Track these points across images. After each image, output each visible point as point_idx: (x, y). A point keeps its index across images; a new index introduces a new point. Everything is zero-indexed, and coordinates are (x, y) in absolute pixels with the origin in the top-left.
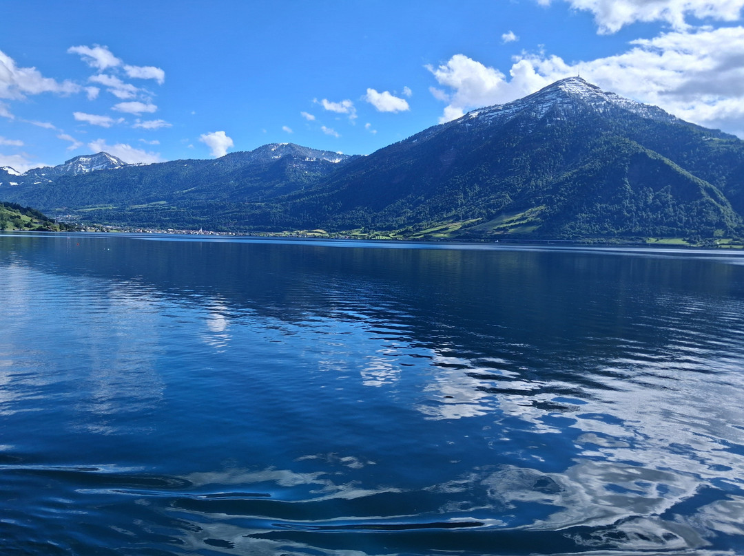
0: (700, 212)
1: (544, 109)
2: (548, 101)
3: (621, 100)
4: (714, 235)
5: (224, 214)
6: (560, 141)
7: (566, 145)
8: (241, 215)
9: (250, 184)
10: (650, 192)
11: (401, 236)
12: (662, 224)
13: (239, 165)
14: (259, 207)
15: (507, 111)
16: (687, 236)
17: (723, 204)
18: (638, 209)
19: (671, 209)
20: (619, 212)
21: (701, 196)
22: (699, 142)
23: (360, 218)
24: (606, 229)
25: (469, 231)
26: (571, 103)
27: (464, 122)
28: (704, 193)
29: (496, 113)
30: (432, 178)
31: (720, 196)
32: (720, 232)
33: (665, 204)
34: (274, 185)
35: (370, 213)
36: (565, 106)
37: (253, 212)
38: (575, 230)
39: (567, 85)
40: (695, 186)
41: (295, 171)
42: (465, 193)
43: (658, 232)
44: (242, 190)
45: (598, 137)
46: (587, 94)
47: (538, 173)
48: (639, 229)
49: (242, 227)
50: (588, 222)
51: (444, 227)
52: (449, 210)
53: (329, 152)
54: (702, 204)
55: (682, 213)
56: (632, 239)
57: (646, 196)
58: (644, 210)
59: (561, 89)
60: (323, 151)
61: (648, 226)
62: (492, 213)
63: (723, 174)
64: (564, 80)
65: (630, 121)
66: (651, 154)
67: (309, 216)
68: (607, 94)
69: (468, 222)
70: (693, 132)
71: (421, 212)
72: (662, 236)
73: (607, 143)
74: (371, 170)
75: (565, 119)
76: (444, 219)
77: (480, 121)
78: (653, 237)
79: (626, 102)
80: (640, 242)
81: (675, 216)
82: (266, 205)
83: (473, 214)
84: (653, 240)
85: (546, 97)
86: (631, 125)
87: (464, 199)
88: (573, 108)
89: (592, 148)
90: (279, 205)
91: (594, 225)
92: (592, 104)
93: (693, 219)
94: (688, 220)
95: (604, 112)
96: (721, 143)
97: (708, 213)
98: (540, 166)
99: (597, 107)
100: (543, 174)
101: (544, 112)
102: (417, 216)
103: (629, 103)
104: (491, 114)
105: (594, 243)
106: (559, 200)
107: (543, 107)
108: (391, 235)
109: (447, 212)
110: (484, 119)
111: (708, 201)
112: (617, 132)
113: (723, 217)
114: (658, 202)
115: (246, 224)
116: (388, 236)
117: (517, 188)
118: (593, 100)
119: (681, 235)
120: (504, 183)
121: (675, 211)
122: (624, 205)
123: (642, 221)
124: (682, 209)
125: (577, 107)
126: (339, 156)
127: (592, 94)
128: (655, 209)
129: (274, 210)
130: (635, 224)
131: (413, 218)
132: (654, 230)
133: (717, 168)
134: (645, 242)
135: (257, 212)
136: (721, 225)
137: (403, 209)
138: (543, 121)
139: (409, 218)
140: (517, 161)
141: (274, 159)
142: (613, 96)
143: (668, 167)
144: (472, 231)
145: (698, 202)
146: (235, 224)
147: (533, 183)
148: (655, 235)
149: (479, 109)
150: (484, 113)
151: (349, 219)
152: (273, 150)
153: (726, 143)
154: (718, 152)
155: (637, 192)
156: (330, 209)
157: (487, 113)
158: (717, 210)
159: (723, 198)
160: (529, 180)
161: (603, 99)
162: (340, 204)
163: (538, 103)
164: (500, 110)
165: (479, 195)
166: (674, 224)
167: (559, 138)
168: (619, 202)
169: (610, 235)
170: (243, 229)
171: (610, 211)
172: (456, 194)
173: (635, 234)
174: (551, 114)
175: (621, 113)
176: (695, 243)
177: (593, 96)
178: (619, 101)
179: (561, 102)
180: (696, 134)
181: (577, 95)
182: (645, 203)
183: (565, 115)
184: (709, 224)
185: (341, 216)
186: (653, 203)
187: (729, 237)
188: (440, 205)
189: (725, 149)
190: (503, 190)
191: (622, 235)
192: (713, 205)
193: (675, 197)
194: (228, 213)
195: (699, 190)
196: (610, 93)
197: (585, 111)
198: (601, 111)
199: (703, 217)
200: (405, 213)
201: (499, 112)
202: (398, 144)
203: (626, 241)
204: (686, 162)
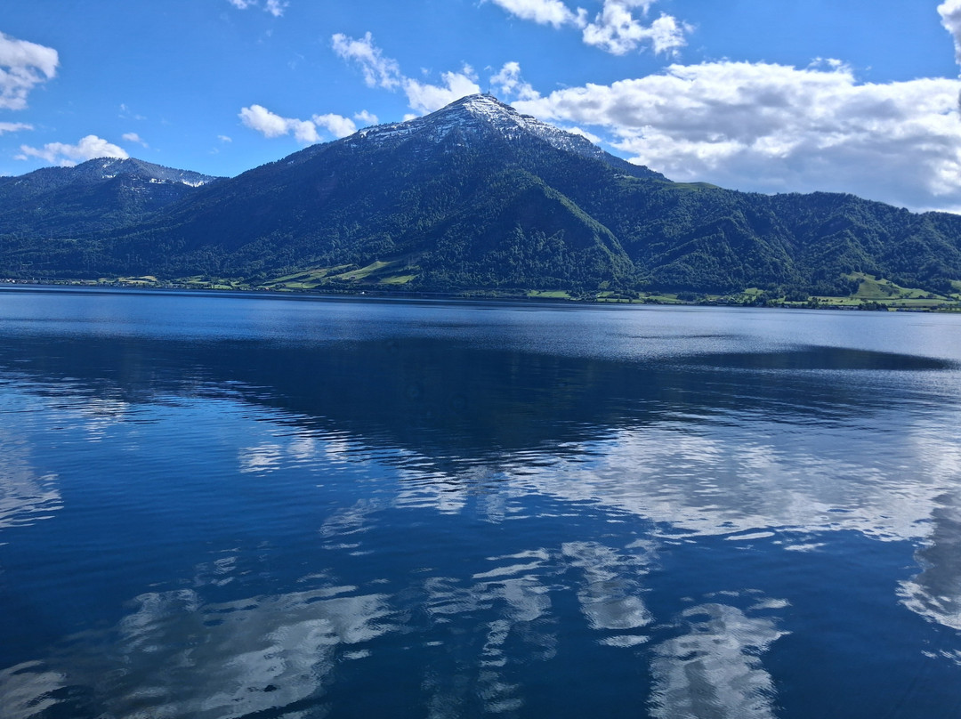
0: (588, 262)
1: (444, 131)
2: (449, 122)
3: (540, 126)
4: (599, 287)
5: (14, 254)
6: (458, 172)
7: (465, 178)
8: (39, 257)
9: (64, 213)
10: (542, 237)
11: (247, 285)
12: (548, 274)
13: (53, 186)
14: (69, 245)
15: (403, 131)
16: (570, 288)
17: (617, 252)
18: (526, 256)
19: (560, 258)
20: (505, 260)
21: (594, 243)
22: (609, 181)
23: (206, 261)
24: (488, 280)
25: (333, 280)
26: (476, 126)
27: (350, 142)
28: (597, 239)
29: (388, 133)
30: (304, 211)
31: (615, 243)
32: (605, 284)
33: (555, 251)
34: (100, 215)
35: (220, 254)
36: (469, 129)
37: (58, 251)
38: (454, 280)
39: (473, 103)
40: (588, 232)
41: (133, 197)
42: (342, 232)
43: (542, 284)
44: (53, 220)
45: (501, 170)
46: (497, 116)
47: (427, 210)
48: (523, 279)
49: (39, 272)
50: (469, 271)
51: (305, 274)
52: (319, 253)
53: (190, 172)
54: (593, 251)
55: (572, 261)
56: (512, 292)
57: (537, 242)
58: (533, 258)
59: (465, 108)
60: (181, 171)
61: (532, 277)
62: (366, 258)
63: (627, 218)
64: (471, 97)
65: (542, 152)
66: (549, 191)
67: (139, 257)
68: (524, 117)
69: (336, 268)
70: (605, 168)
71: (283, 255)
72: (545, 288)
73: (507, 177)
74: (228, 197)
75: (467, 146)
76: (310, 264)
77: (369, 142)
78: (536, 289)
79: (545, 128)
80: (521, 295)
81: (565, 265)
82: (80, 241)
83: (345, 258)
84: (534, 293)
85: (448, 117)
86: (542, 156)
87: (340, 239)
88: (478, 132)
89: (491, 182)
90: (96, 243)
91: (476, 275)
92: (501, 129)
93: (580, 270)
94: (575, 270)
95: (514, 139)
96: (632, 182)
97: (596, 262)
98: (431, 202)
99: (507, 132)
100: (433, 212)
101: (444, 135)
102: (277, 259)
103: (549, 130)
104: (382, 134)
105: (471, 296)
106: (444, 245)
107: (442, 130)
108: (233, 284)
109: (317, 256)
110: (373, 139)
111: (599, 249)
112: (525, 164)
113: (611, 267)
114: (548, 250)
115: (46, 267)
116: (229, 285)
117: (401, 228)
118: (502, 124)
119: (565, 287)
120: (386, 222)
121: (564, 259)
122: (511, 253)
123: (528, 270)
124: (572, 257)
125: (482, 131)
126: (204, 178)
127: (501, 117)
128: (544, 256)
129: (89, 249)
130: (520, 275)
131: (273, 261)
132: (538, 282)
133: (622, 211)
134: (525, 294)
135: (64, 251)
136: (607, 276)
137: (263, 250)
138: (441, 147)
139: (267, 262)
140: (405, 195)
141: (106, 178)
142: (531, 120)
143: (564, 208)
144: (338, 280)
145: (589, 250)
146: (29, 267)
147: (420, 223)
148: (539, 288)
149: (368, 128)
150: (375, 132)
151: (190, 262)
152: (105, 166)
153: (638, 183)
154: (627, 192)
155: (527, 236)
156: (169, 248)
157: (378, 132)
158: (607, 259)
159: (617, 245)
160: (415, 221)
161: (514, 123)
162: (182, 242)
163: (438, 123)
164: (393, 129)
165: (357, 235)
166: (560, 275)
167: (458, 168)
168: (507, 247)
169: (492, 286)
170: (40, 275)
171: (496, 259)
172: (331, 232)
173: (517, 286)
174: (452, 137)
175: (533, 141)
176: (576, 296)
177: (503, 119)
178: (537, 126)
179: (464, 124)
180: (609, 171)
181: (484, 116)
182: (535, 250)
183: (468, 141)
184: (596, 274)
185: (181, 258)
186: (543, 250)
187: (611, 290)
188: (309, 246)
189: (635, 189)
190: (385, 230)
191: (504, 287)
192: (604, 253)
193: (567, 243)
194: (20, 253)
195: (592, 236)
196: (528, 117)
197: (491, 137)
198: (510, 138)
199: (591, 266)
200: (264, 255)
201: (393, 133)
202: (270, 164)
203: (506, 294)
204: (593, 203)
